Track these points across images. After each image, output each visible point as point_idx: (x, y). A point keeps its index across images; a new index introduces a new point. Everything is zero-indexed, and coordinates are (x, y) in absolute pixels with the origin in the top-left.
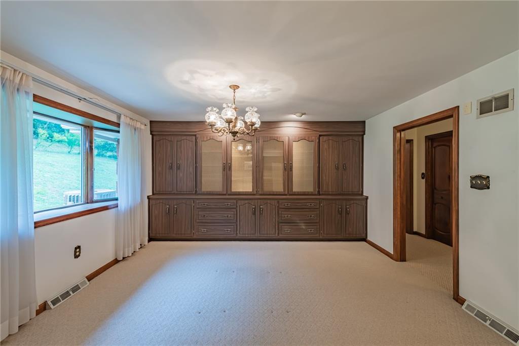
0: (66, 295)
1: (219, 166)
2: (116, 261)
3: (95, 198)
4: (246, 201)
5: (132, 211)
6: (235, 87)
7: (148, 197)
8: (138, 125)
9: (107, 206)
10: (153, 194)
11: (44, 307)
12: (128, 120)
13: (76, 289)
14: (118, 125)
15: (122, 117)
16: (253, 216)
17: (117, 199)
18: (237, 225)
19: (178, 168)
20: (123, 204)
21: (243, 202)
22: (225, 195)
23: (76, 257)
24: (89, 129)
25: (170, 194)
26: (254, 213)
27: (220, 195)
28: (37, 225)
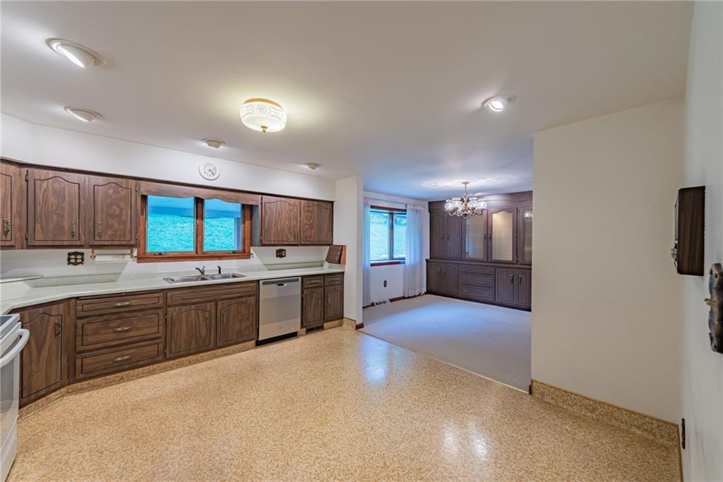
0: (381, 303)
1: (481, 235)
2: (404, 298)
3: (395, 257)
4: (504, 269)
5: (413, 267)
6: (466, 183)
7: (427, 260)
8: (419, 208)
9: (399, 262)
10: (431, 258)
11: (373, 304)
12: (412, 207)
13: (385, 302)
14: (405, 210)
15: (408, 205)
16: (511, 285)
17: (404, 259)
18: (495, 291)
19: (448, 238)
20: (407, 262)
21: (501, 270)
22: (486, 262)
23: (385, 286)
24: (392, 214)
25: (442, 259)
26: (512, 281)
27: (482, 262)
28: (372, 265)
